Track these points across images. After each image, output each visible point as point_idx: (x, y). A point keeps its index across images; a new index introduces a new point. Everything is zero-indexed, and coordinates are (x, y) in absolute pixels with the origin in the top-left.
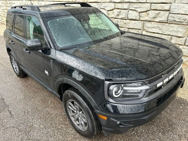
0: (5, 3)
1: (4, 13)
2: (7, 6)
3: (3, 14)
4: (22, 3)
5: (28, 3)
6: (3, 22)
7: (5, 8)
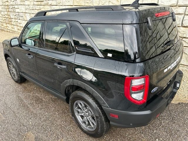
0: (6, 8)
1: (5, 18)
2: (9, 11)
3: (3, 19)
4: (28, 8)
5: (36, 7)
6: (3, 29)
7: (6, 13)
